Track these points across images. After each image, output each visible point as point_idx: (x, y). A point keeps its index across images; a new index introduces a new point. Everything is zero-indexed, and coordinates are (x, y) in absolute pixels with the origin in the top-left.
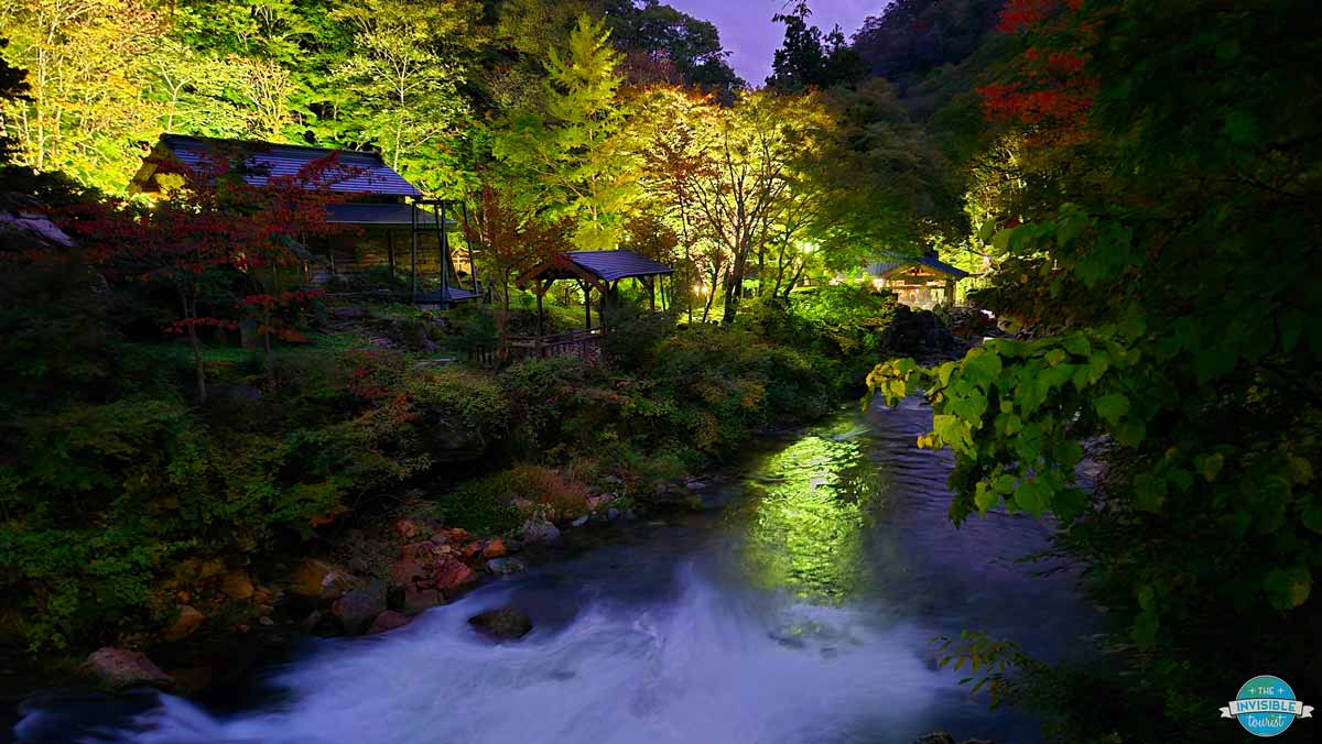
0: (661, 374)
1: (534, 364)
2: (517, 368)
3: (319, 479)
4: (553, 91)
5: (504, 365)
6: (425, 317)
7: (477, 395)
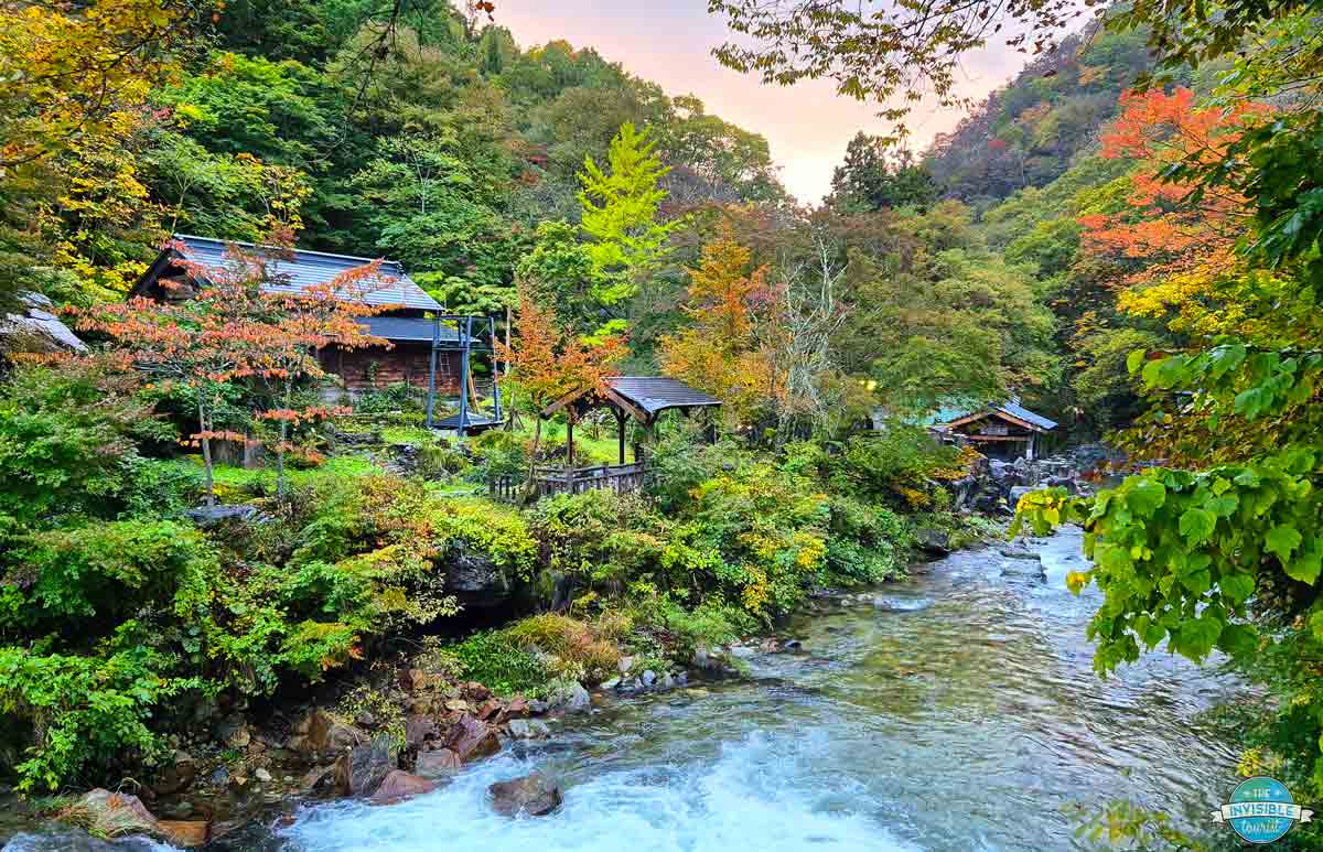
0: (706, 519)
1: (564, 500)
2: (546, 504)
3: (332, 618)
4: (588, 203)
5: (530, 500)
6: (444, 443)
7: (501, 531)
